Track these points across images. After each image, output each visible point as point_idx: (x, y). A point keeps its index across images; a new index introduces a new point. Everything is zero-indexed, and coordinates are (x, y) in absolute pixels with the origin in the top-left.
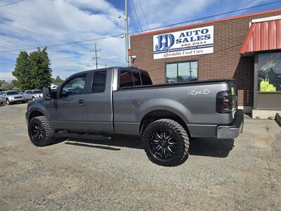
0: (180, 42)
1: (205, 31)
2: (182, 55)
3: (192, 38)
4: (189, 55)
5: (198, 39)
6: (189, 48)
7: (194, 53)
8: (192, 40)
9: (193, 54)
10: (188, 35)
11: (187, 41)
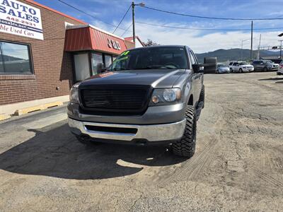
0: (5, 12)
1: (32, 12)
2: (9, 32)
3: (19, 13)
4: (19, 34)
5: (27, 19)
6: (17, 25)
7: (24, 33)
8: (20, 16)
9: (23, 35)
10: (13, 6)
11: (14, 15)
